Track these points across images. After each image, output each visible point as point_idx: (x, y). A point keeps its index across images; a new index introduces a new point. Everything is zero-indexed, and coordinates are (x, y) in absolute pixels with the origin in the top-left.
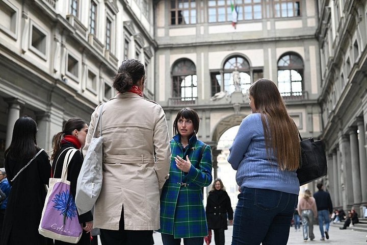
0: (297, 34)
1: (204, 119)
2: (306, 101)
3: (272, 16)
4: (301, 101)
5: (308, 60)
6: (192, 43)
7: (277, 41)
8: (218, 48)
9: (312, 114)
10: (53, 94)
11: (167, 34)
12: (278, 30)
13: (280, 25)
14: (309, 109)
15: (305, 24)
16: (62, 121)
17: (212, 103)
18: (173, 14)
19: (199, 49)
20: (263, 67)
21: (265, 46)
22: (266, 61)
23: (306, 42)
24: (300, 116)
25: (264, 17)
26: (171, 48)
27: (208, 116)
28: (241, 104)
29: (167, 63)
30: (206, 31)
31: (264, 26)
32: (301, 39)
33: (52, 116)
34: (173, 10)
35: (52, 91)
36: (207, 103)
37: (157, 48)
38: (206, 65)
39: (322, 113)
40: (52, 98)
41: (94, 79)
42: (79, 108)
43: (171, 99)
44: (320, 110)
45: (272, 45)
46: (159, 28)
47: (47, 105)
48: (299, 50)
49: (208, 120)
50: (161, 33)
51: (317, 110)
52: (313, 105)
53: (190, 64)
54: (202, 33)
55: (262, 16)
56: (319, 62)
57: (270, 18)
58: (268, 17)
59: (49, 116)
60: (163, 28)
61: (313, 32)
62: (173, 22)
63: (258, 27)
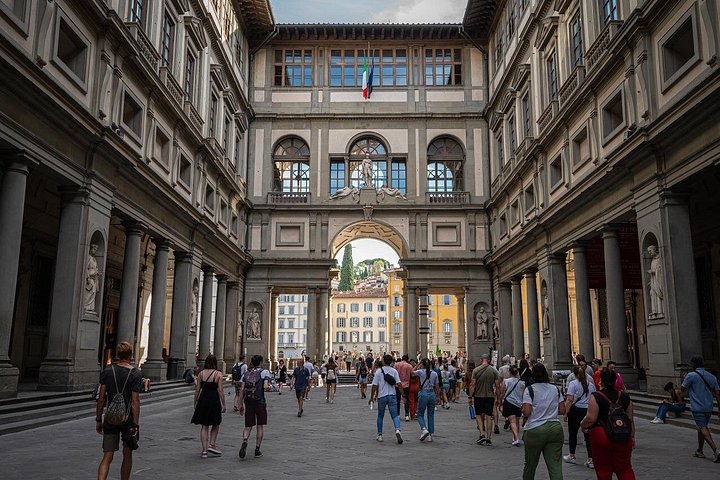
0: (457, 111)
1: (319, 225)
2: (467, 205)
3: (421, 83)
4: (461, 206)
5: (472, 148)
6: (305, 115)
7: (428, 119)
8: (342, 124)
9: (475, 225)
10: (95, 155)
11: (268, 99)
12: (430, 102)
13: (433, 96)
14: (471, 217)
15: (468, 96)
16: (110, 207)
17: (331, 203)
18: (278, 70)
19: (314, 123)
20: (406, 154)
21: (410, 124)
22: (411, 146)
23: (469, 123)
24: (458, 227)
25: (411, 83)
26: (274, 119)
27: (324, 220)
28: (374, 206)
29: (267, 141)
30: (326, 98)
31: (410, 96)
32: (462, 118)
33: (92, 195)
34: (278, 64)
35: (94, 151)
36: (325, 203)
37: (253, 118)
38: (325, 146)
39: (490, 224)
40: (94, 163)
41: (166, 146)
42: (140, 189)
43: (272, 194)
44: (486, 219)
45: (421, 123)
46: (257, 89)
47: (84, 174)
48: (459, 133)
49: (324, 228)
50: (259, 96)
51: (481, 219)
52: (477, 212)
53: (300, 145)
54: (320, 100)
55: (408, 82)
56: (486, 151)
57: (419, 85)
58: (416, 84)
59: (86, 196)
60: (263, 89)
61: (480, 109)
62: (278, 82)
63: (400, 97)
